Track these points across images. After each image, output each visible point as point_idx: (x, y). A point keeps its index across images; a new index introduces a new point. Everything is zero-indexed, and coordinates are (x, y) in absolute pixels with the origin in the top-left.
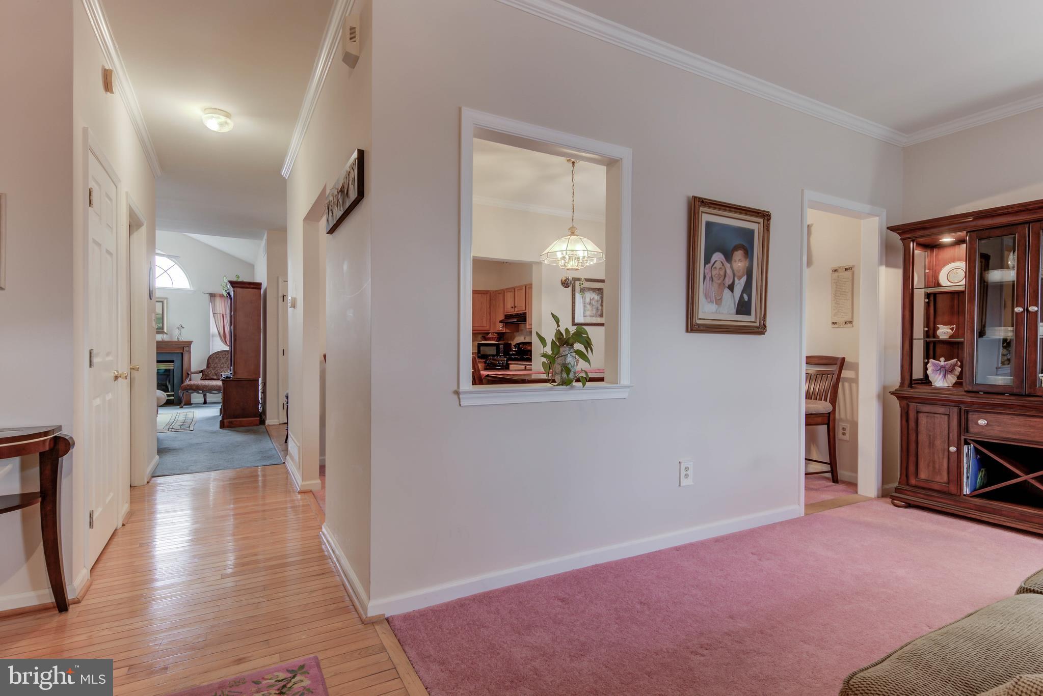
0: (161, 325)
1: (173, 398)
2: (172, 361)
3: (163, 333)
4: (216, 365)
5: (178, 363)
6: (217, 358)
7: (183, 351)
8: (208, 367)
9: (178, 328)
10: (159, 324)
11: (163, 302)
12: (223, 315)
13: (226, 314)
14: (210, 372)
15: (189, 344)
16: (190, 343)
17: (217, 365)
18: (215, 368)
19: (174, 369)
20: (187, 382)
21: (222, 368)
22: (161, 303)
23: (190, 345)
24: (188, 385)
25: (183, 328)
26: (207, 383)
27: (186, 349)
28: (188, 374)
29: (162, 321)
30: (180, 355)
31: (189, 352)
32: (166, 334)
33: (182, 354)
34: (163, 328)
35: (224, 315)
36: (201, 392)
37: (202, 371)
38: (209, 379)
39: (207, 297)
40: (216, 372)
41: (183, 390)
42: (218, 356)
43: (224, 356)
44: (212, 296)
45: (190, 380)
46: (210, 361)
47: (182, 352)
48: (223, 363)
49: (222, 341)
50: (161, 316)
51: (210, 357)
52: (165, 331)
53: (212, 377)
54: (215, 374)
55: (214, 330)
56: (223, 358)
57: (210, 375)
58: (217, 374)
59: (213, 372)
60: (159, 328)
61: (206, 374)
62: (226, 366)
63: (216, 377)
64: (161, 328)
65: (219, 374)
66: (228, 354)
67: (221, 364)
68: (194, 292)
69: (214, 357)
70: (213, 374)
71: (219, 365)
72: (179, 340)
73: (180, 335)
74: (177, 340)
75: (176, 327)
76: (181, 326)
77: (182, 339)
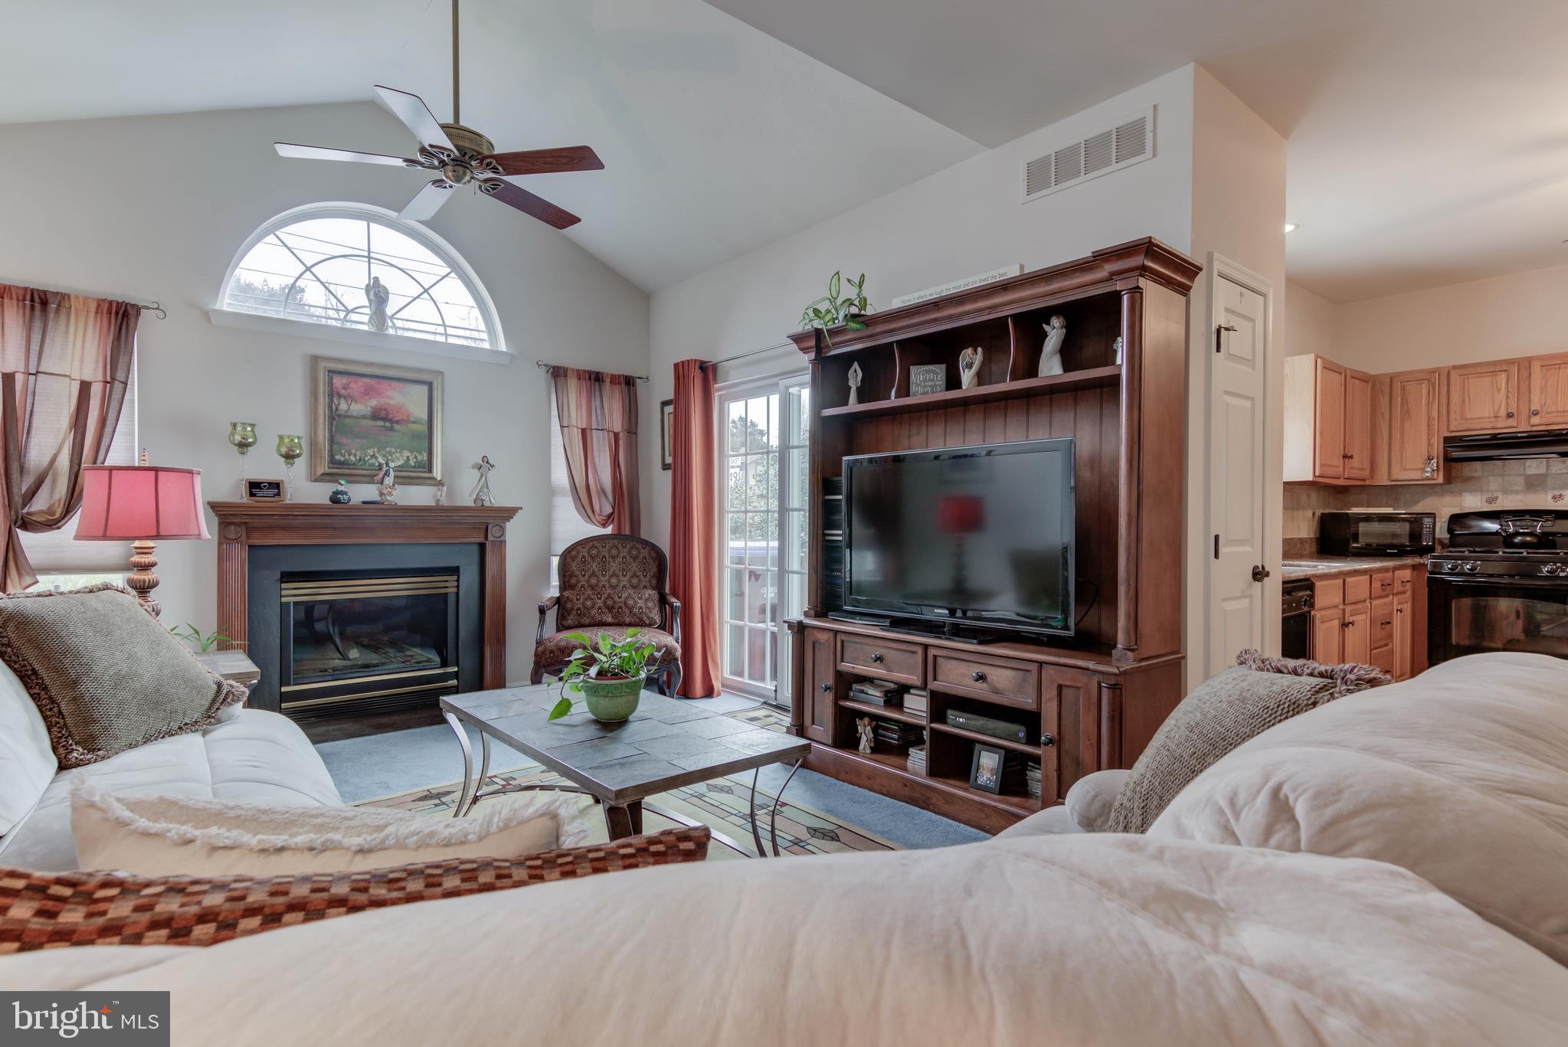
0: (425, 456)
1: (455, 683)
3: (428, 480)
4: (594, 581)
6: (593, 558)
7: (486, 537)
10: (420, 453)
11: (430, 385)
12: (584, 431)
13: (590, 429)
15: (505, 517)
16: (510, 513)
19: (458, 593)
21: (617, 588)
22: (425, 389)
23: (508, 519)
25: (492, 466)
27: (497, 531)
28: (542, 611)
29: (427, 444)
30: (475, 550)
31: (501, 544)
32: (440, 484)
33: (482, 547)
34: (429, 466)
35: (588, 433)
37: (555, 601)
38: (590, 625)
39: (542, 377)
40: (610, 602)
43: (614, 552)
44: (558, 374)
46: (569, 567)
47: (481, 540)
48: (614, 575)
50: (425, 428)
52: (438, 475)
53: (598, 618)
54: (608, 608)
55: (560, 476)
56: (614, 558)
57: (593, 612)
58: (613, 607)
59: (600, 603)
60: (419, 468)
61: (579, 609)
62: (624, 581)
63: (610, 619)
64: (424, 467)
65: (620, 607)
66: (624, 547)
67: (611, 576)
68: (512, 357)
69: (584, 557)
70: (600, 608)
71: (604, 580)
72: (483, 505)
73: (487, 488)
74: (472, 504)
75: (472, 463)
76: (487, 462)
77: (493, 501)
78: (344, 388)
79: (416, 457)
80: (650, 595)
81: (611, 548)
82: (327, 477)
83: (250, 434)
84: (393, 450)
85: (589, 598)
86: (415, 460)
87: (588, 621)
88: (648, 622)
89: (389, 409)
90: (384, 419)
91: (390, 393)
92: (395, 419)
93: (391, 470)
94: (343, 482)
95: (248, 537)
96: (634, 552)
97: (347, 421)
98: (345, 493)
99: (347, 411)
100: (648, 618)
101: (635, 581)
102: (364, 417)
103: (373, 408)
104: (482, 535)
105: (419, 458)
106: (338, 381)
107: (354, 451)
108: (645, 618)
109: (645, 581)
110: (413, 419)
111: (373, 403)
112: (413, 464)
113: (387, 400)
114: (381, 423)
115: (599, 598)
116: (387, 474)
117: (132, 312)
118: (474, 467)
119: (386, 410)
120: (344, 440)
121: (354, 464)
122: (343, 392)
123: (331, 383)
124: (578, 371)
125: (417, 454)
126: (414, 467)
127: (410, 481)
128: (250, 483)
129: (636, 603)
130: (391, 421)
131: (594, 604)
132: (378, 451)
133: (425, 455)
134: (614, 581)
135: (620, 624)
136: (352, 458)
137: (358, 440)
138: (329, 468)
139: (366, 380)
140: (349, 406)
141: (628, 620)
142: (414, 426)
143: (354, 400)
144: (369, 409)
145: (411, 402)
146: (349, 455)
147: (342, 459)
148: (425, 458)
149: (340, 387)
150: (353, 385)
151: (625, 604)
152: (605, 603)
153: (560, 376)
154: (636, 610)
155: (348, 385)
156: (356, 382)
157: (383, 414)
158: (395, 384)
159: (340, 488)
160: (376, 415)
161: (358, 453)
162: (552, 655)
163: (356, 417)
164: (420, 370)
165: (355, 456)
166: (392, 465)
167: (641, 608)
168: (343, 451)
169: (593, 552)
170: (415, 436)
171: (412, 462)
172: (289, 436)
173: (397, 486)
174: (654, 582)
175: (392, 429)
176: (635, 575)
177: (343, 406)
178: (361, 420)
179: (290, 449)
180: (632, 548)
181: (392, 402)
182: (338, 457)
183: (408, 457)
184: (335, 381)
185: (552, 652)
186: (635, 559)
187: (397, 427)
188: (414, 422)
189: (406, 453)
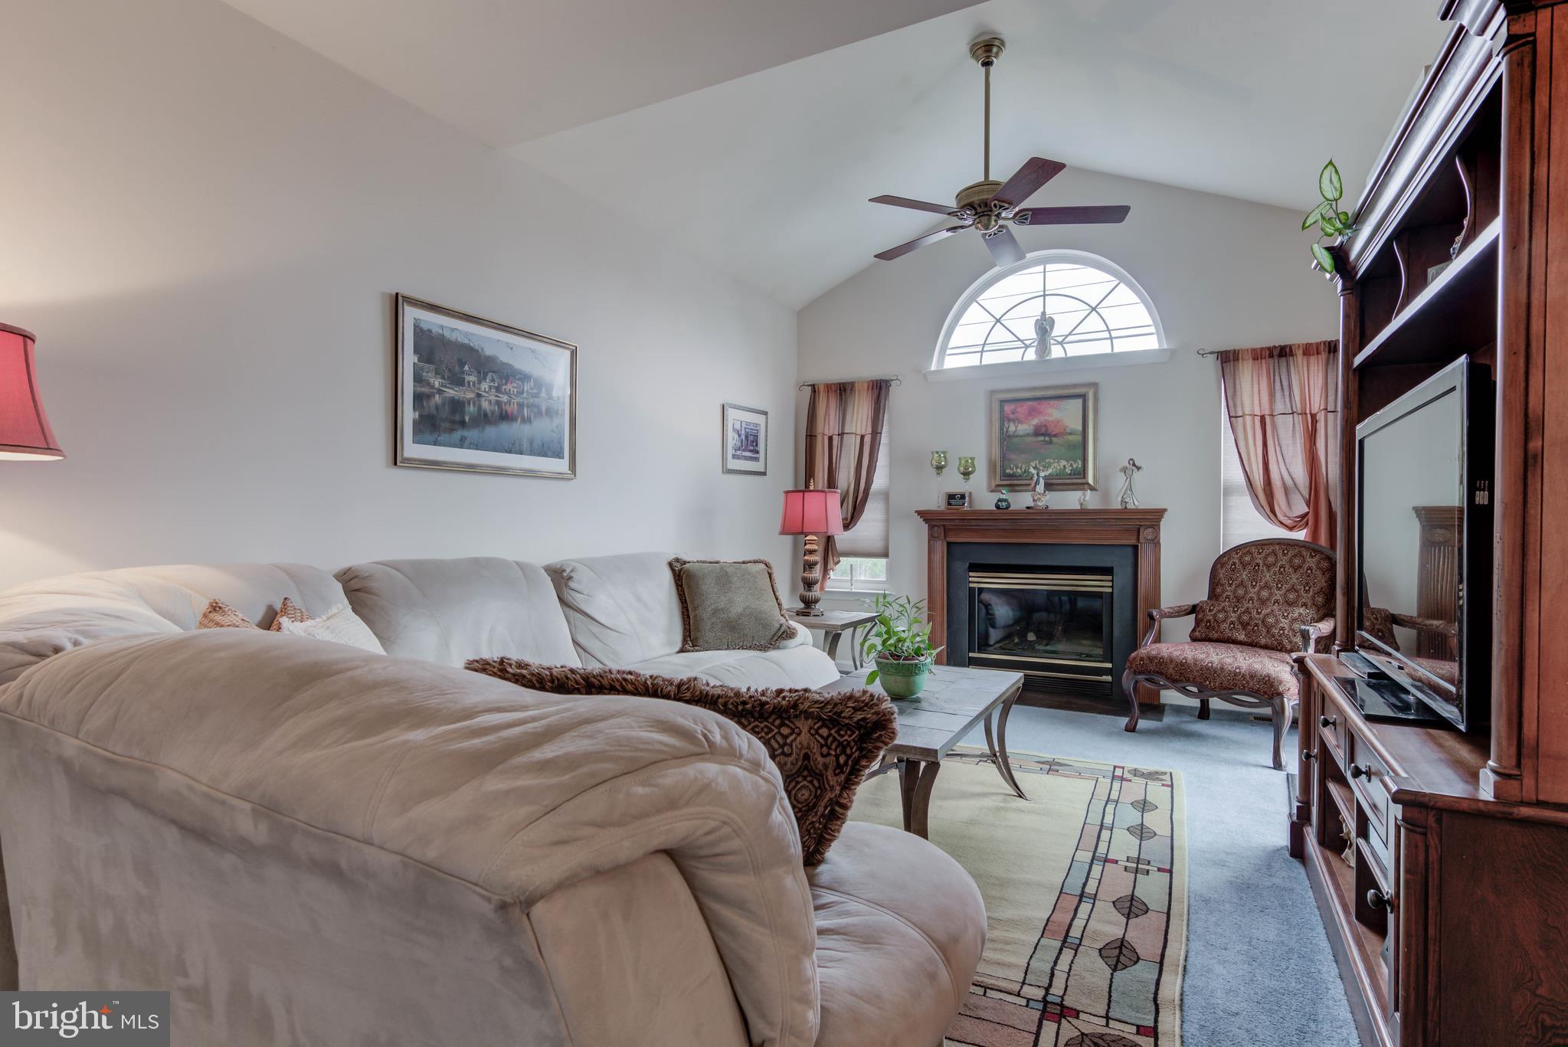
0: (1079, 464)
1: (1109, 678)
2: (1108, 571)
3: (1083, 486)
4: (1241, 592)
5: (1122, 576)
6: (1244, 566)
7: (1138, 539)
8: (1213, 595)
9: (1124, 470)
10: (1075, 461)
11: (1083, 397)
12: (1263, 418)
13: (1272, 415)
14: (1221, 616)
15: (1153, 518)
16: (1158, 514)
17: (1246, 592)
18: (1239, 599)
19: (1112, 592)
20: (1149, 648)
21: (1263, 602)
22: (1080, 401)
23: (1159, 520)
24: (1151, 659)
25: (1139, 468)
26: (1214, 656)
27: (1147, 533)
28: (1151, 617)
29: (1081, 453)
30: (1130, 550)
31: (1156, 543)
32: (1092, 489)
33: (1135, 548)
34: (1083, 472)
35: (1268, 420)
36: (1195, 690)
37: (1193, 609)
38: (1218, 641)
39: (1211, 364)
40: (1245, 618)
41: (1135, 673)
42: (1247, 558)
43: (1271, 559)
44: (1228, 359)
45: (1158, 639)
46: (1222, 573)
47: (1133, 542)
48: (1267, 586)
49: (1259, 506)
50: (1080, 438)
51: (1220, 562)
52: (1091, 481)
53: (1229, 633)
54: (1242, 623)
55: (1232, 471)
56: (1268, 567)
57: (1224, 626)
58: (1248, 624)
59: (1233, 617)
60: (1074, 474)
61: (1209, 621)
62: (1278, 595)
63: (1243, 636)
64: (1079, 474)
65: (1256, 625)
66: (1284, 555)
67: (1262, 588)
68: (1172, 353)
69: (1234, 564)
70: (1232, 623)
71: (1253, 592)
72: (1126, 507)
73: (1131, 490)
74: (1120, 507)
75: (1120, 467)
76: (1134, 465)
77: (1136, 503)
78: (1013, 413)
79: (1071, 465)
80: (1300, 614)
81: (1268, 555)
82: (996, 489)
83: (943, 459)
84: (1052, 461)
85: (1223, 610)
86: (1070, 468)
87: (1216, 635)
88: (1289, 647)
89: (1048, 425)
90: (1044, 435)
91: (1050, 410)
92: (1054, 433)
93: (1041, 479)
94: (1004, 492)
95: (945, 536)
96: (1297, 561)
97: (1015, 440)
98: (1006, 500)
99: (1015, 432)
100: (1290, 642)
101: (1292, 596)
102: (1028, 435)
103: (1035, 426)
104: (1135, 537)
105: (1075, 466)
106: (1008, 408)
107: (1020, 465)
108: (1285, 642)
109: (1306, 598)
110: (1069, 431)
111: (1035, 421)
112: (1069, 472)
113: (1046, 418)
114: (1041, 438)
115: (1234, 612)
116: (1037, 483)
117: (884, 386)
118: (1121, 470)
119: (1045, 426)
120: (1013, 457)
121: (1020, 476)
122: (1012, 416)
123: (1002, 410)
124: (1254, 350)
125: (1073, 462)
126: (1070, 474)
127: (1067, 487)
128: (949, 495)
129: (1277, 621)
130: (1050, 435)
131: (1226, 618)
132: (1039, 463)
133: (1080, 462)
134: (1265, 594)
135: (1253, 645)
136: (1019, 470)
137: (1023, 456)
138: (1001, 480)
139: (1030, 403)
140: (1016, 427)
141: (1263, 641)
142: (1071, 438)
143: (1020, 422)
144: (1032, 427)
145: (1067, 415)
146: (1017, 468)
147: (1011, 472)
148: (1080, 466)
149: (1009, 413)
150: (1019, 409)
151: (1263, 622)
152: (1239, 617)
153: (1229, 361)
154: (1275, 631)
155: (1015, 410)
156: (1021, 406)
157: (1043, 430)
158: (1052, 402)
159: (1002, 496)
160: (1038, 432)
161: (1024, 466)
162: (1142, 663)
163: (1021, 436)
164: (1075, 386)
165: (1021, 469)
166: (1042, 474)
167: (1283, 629)
168: (1012, 466)
169: (1246, 559)
170: (1071, 446)
171: (1068, 471)
172: (964, 458)
173: (1047, 492)
174: (1320, 600)
175: (1051, 442)
176: (1293, 589)
177: (1012, 428)
178: (1025, 438)
179: (966, 468)
180: (1295, 556)
181: (1050, 419)
182: (1008, 471)
183: (1064, 466)
184: (1006, 408)
185: (1142, 659)
186: (1296, 569)
187: (1055, 440)
188: (1070, 434)
189: (1063, 463)
